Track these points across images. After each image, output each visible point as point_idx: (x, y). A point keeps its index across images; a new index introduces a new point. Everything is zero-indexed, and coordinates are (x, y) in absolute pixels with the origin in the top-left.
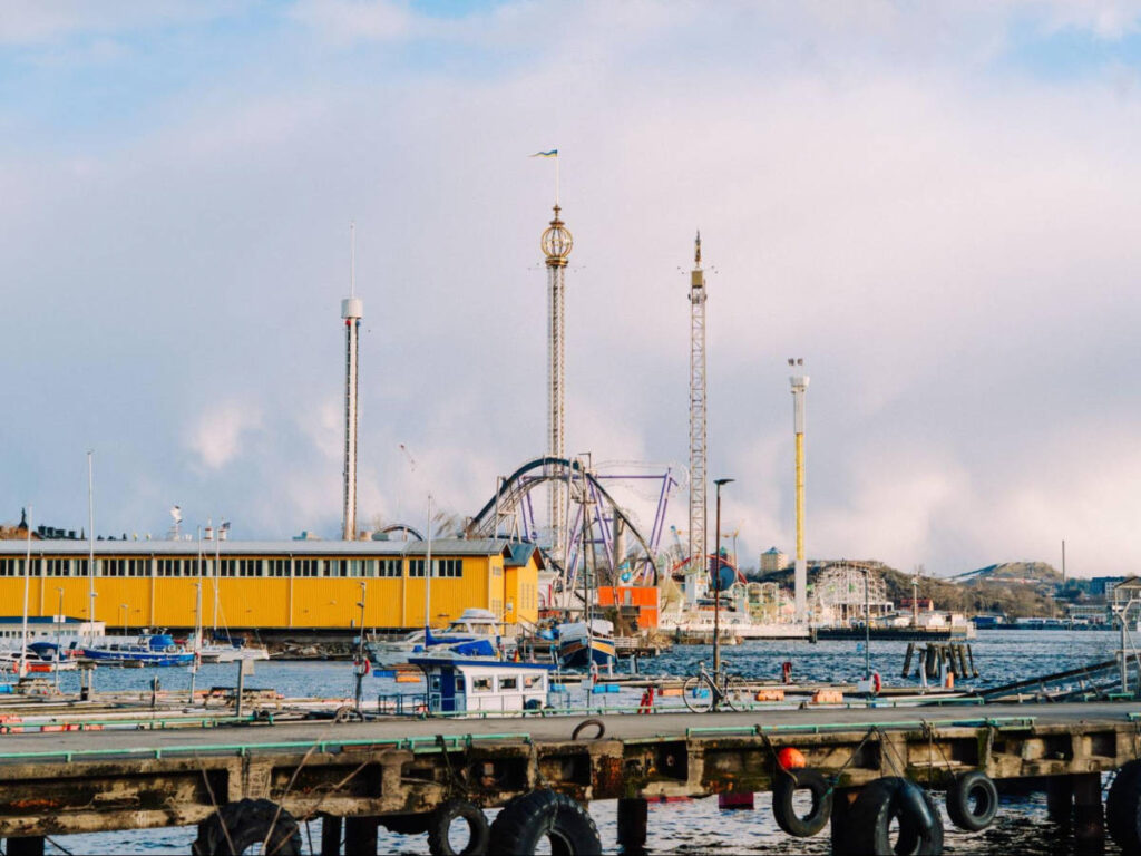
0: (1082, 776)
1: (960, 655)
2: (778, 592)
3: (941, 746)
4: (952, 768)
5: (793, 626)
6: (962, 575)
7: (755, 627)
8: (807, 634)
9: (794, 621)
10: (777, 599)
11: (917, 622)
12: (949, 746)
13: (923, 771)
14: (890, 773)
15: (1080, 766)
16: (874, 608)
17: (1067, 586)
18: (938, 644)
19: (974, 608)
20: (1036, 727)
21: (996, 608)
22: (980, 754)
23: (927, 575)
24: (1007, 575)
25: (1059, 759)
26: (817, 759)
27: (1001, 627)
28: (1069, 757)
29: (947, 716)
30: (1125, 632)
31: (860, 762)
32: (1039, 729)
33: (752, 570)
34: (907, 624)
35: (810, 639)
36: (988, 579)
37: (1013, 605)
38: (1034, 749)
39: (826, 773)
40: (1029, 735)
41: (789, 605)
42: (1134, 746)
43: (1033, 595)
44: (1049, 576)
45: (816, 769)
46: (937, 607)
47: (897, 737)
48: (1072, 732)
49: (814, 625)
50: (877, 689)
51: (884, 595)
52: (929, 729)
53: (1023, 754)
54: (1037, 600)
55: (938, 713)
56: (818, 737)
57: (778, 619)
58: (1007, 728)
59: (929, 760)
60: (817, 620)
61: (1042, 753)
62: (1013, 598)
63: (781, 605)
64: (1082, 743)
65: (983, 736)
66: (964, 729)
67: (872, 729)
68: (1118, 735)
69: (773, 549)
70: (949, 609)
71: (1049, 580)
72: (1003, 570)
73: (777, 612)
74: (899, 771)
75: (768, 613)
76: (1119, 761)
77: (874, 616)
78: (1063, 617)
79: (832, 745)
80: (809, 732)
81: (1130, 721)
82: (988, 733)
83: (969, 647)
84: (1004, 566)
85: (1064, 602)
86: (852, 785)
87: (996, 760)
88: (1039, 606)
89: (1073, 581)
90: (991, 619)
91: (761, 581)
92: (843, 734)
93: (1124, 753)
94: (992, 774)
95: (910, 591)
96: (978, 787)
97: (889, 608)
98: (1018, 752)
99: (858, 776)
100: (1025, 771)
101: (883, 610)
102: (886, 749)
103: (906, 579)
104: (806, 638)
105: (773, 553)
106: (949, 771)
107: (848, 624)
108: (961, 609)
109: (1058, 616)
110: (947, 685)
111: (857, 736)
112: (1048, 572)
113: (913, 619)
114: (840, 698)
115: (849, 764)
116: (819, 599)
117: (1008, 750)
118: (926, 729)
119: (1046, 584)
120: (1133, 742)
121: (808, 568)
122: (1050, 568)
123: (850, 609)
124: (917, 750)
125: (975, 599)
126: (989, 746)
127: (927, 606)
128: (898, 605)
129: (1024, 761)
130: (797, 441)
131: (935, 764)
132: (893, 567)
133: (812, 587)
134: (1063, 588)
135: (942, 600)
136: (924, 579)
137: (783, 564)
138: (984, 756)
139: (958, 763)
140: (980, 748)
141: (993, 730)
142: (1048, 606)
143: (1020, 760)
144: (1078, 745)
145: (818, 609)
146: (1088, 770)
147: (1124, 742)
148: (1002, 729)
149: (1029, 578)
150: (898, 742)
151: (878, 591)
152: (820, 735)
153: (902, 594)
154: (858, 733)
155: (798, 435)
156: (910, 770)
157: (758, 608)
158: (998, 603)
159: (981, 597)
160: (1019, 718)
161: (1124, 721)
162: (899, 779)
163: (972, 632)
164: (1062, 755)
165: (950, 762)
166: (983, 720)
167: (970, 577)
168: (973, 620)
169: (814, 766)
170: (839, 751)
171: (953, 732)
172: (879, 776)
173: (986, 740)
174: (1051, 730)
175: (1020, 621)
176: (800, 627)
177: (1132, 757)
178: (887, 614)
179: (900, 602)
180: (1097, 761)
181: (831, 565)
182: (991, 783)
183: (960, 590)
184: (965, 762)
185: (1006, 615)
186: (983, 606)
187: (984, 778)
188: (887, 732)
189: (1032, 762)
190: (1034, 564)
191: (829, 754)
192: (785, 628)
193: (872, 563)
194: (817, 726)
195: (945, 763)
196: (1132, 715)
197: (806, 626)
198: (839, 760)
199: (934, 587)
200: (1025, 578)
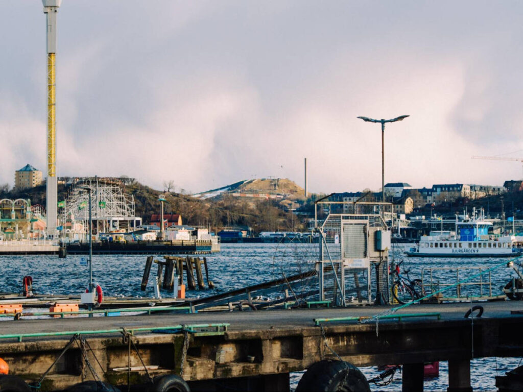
0: (271, 376)
1: (196, 268)
2: (29, 209)
3: (140, 352)
4: (149, 372)
5: (44, 241)
6: (211, 191)
7: (6, 243)
8: (56, 248)
9: (45, 236)
10: (29, 216)
11: (164, 237)
12: (148, 351)
13: (122, 375)
14: (90, 378)
15: (268, 368)
16: (123, 224)
17: (309, 201)
18: (176, 257)
19: (221, 223)
20: (229, 333)
21: (241, 223)
22: (175, 359)
23: (177, 191)
24: (251, 191)
25: (250, 362)
26: (21, 366)
27: (246, 240)
28: (260, 360)
29: (150, 324)
30: (323, 245)
31: (63, 369)
32: (232, 334)
33: (6, 186)
34: (154, 239)
35: (60, 254)
36: (235, 195)
37: (258, 220)
38: (228, 352)
39: (28, 379)
40: (222, 340)
41: (41, 221)
42: (319, 349)
43: (275, 210)
44: (292, 192)
45: (20, 375)
46: (185, 222)
47: (98, 344)
48: (262, 337)
49: (64, 240)
50: (99, 300)
51: (133, 211)
52: (128, 337)
53: (217, 358)
54: (280, 215)
55: (144, 322)
56: (22, 346)
57: (29, 235)
58: (202, 334)
59: (129, 365)
60: (67, 235)
61: (235, 357)
62: (257, 213)
63: (33, 220)
64: (271, 347)
65: (179, 342)
66: (161, 336)
67: (75, 337)
68: (304, 339)
69: (28, 166)
70: (196, 224)
71: (292, 196)
72: (249, 186)
73: (29, 228)
74: (100, 377)
75: (20, 228)
76: (306, 362)
77: (124, 231)
78: (304, 231)
79: (35, 353)
80: (14, 341)
81: (316, 326)
82: (184, 339)
83: (205, 259)
84: (251, 182)
85: (305, 216)
86: (54, 390)
87: (191, 364)
88: (281, 220)
89: (313, 197)
90: (237, 233)
91: (14, 198)
92: (46, 342)
93: (310, 355)
94: (187, 377)
95: (159, 206)
96: (173, 389)
97: (138, 222)
98: (213, 356)
99: (60, 381)
100: (218, 373)
101: (132, 225)
102: (86, 357)
103: (155, 194)
104: (57, 253)
105: (28, 169)
106: (147, 374)
107: (97, 238)
108: (206, 223)
109: (299, 230)
110: (179, 296)
111: (59, 344)
112: (291, 187)
113: (160, 233)
114: (76, 309)
115: (51, 370)
116: (70, 215)
117: (203, 355)
118: (125, 336)
119: (289, 199)
120: (318, 345)
121: (59, 186)
122: (293, 184)
123: (101, 224)
124: (118, 356)
125: (221, 213)
126: (185, 351)
127: (177, 221)
128: (147, 220)
129: (217, 364)
130: (50, 61)
131: (133, 369)
132: (144, 184)
133: (63, 204)
134: (305, 203)
135: (191, 215)
136: (174, 195)
137: (37, 181)
138: (180, 360)
139: (156, 367)
140: (176, 353)
141: (189, 336)
142: (290, 221)
143: (214, 363)
144: (268, 349)
145: (69, 224)
146: (276, 371)
147: (310, 345)
148: (197, 335)
149: (273, 194)
150: (99, 349)
151: (126, 206)
152: (24, 344)
153: (153, 209)
154: (60, 341)
155: (50, 54)
156: (109, 374)
157: (10, 224)
158: (243, 217)
159: (228, 212)
160: (213, 325)
161: (311, 326)
162: (98, 383)
163: (216, 246)
164: (253, 358)
165: (147, 367)
166: (179, 327)
167: (218, 193)
168: (219, 234)
169: (17, 373)
170: (42, 358)
171: (150, 339)
172: (80, 381)
173: (183, 346)
174: (243, 335)
175: (264, 234)
176: (51, 242)
177: (317, 358)
178: (135, 229)
179: (150, 217)
180: (285, 363)
181: (82, 181)
182: (185, 385)
183: (208, 205)
184: (162, 366)
185: (250, 229)
186: (229, 220)
187: (178, 381)
188: (88, 340)
189: (225, 365)
190: (278, 180)
191: (33, 361)
192: (36, 243)
193: (124, 180)
194: (21, 335)
195: (143, 368)
196: (318, 320)
197: (57, 241)
198: (41, 367)
199: (183, 203)
200: (270, 194)
